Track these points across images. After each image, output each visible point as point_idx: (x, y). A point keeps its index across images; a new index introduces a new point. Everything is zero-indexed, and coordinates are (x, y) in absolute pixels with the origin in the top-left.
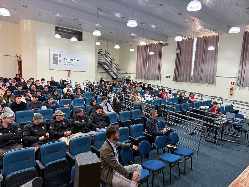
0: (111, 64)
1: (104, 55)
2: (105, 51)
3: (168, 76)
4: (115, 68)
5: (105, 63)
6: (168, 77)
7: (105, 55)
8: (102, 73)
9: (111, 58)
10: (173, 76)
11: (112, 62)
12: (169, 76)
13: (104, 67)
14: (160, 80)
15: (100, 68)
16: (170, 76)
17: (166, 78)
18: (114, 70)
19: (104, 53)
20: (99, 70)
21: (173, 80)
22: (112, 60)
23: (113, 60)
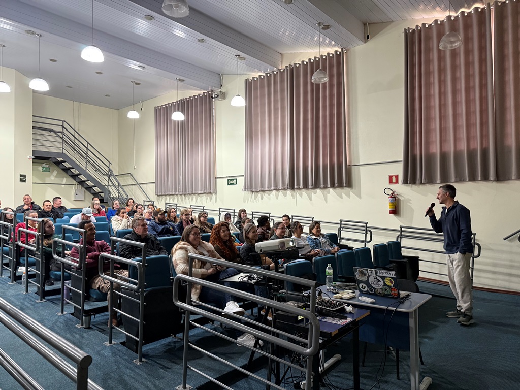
3: (233, 180)
7: (62, 132)
13: (65, 169)
15: (55, 173)
16: (238, 178)
19: (61, 129)
20: (53, 178)
21: (245, 190)
22: (87, 148)
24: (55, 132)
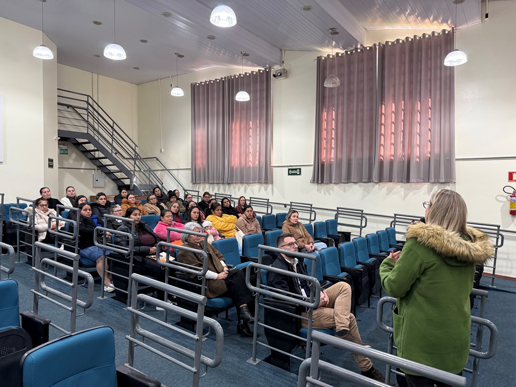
0: (110, 140)
1: (85, 112)
2: (85, 98)
3: (296, 169)
4: (126, 156)
5: (86, 135)
6: (294, 171)
7: (87, 109)
8: (82, 171)
9: (111, 123)
10: (312, 168)
11: (114, 133)
12: (300, 169)
13: (86, 152)
14: (272, 183)
15: (74, 156)
16: (302, 168)
17: (289, 174)
18: (125, 161)
19: (85, 106)
20: (71, 162)
21: (313, 181)
22: (112, 128)
23: (115, 127)
24: (73, 107)
